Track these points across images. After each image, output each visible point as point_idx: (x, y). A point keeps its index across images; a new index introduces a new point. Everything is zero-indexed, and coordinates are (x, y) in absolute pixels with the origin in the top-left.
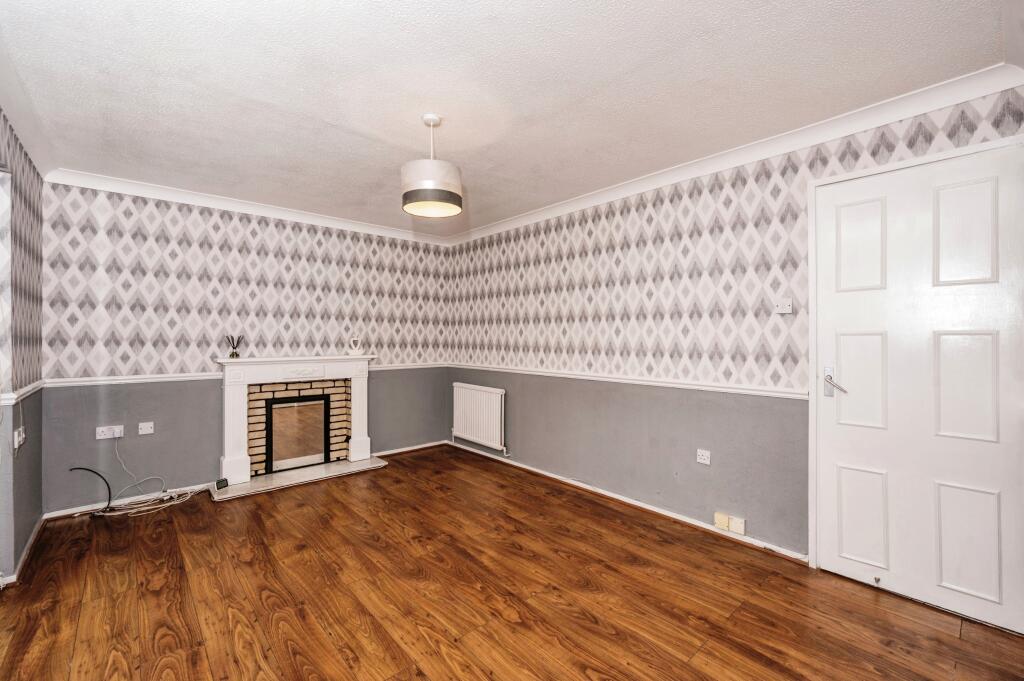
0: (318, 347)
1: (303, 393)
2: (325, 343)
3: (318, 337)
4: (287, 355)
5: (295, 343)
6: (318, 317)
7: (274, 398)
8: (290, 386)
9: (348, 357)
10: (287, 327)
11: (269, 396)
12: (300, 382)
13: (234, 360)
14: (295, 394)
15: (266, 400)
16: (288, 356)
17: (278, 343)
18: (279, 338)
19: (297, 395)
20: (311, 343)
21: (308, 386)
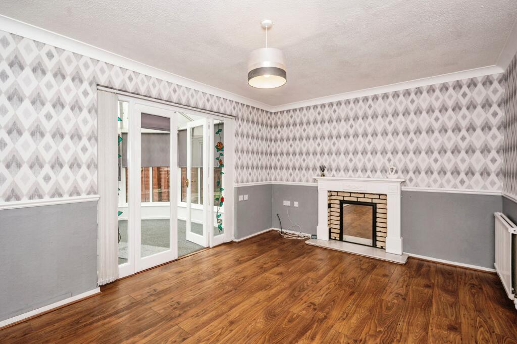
0: (369, 172)
1: (359, 200)
2: (374, 170)
3: (369, 166)
4: (351, 176)
5: (355, 170)
6: (369, 154)
7: (343, 200)
8: (352, 195)
9: (387, 180)
10: (351, 160)
11: (342, 198)
12: (357, 193)
13: (323, 178)
14: (355, 200)
15: (340, 201)
16: (343, 177)
17: (346, 169)
18: (347, 167)
19: (356, 200)
20: (364, 170)
21: (362, 196)
